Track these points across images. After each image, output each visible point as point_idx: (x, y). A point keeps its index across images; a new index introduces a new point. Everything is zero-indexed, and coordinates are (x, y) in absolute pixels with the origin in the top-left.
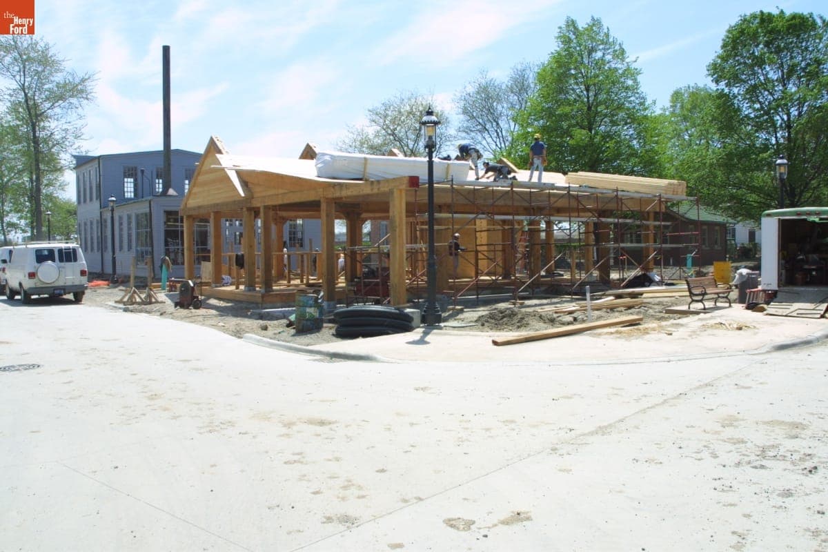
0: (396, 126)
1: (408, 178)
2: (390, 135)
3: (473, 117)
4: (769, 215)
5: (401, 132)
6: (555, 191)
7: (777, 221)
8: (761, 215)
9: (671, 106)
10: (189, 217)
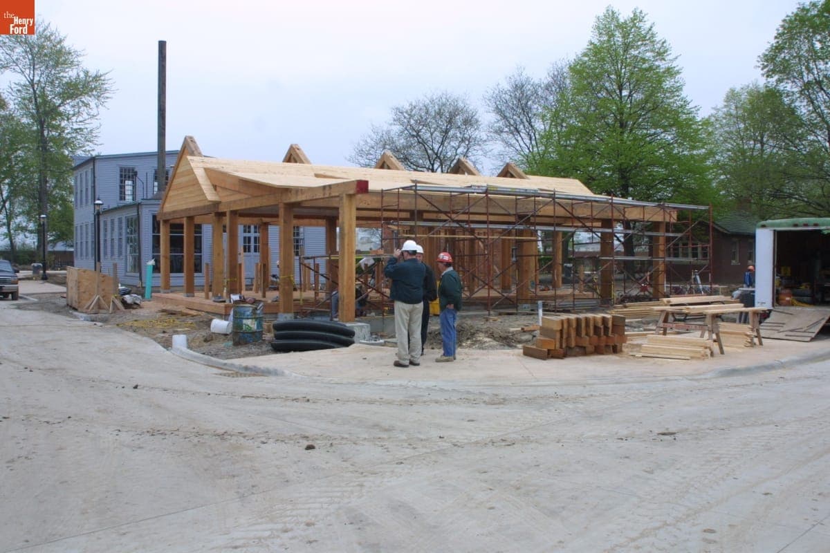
0: (421, 127)
1: (356, 183)
2: (413, 136)
3: (505, 117)
4: (764, 226)
5: (425, 134)
6: (541, 198)
7: (772, 233)
8: (755, 225)
9: (726, 106)
10: (166, 222)
